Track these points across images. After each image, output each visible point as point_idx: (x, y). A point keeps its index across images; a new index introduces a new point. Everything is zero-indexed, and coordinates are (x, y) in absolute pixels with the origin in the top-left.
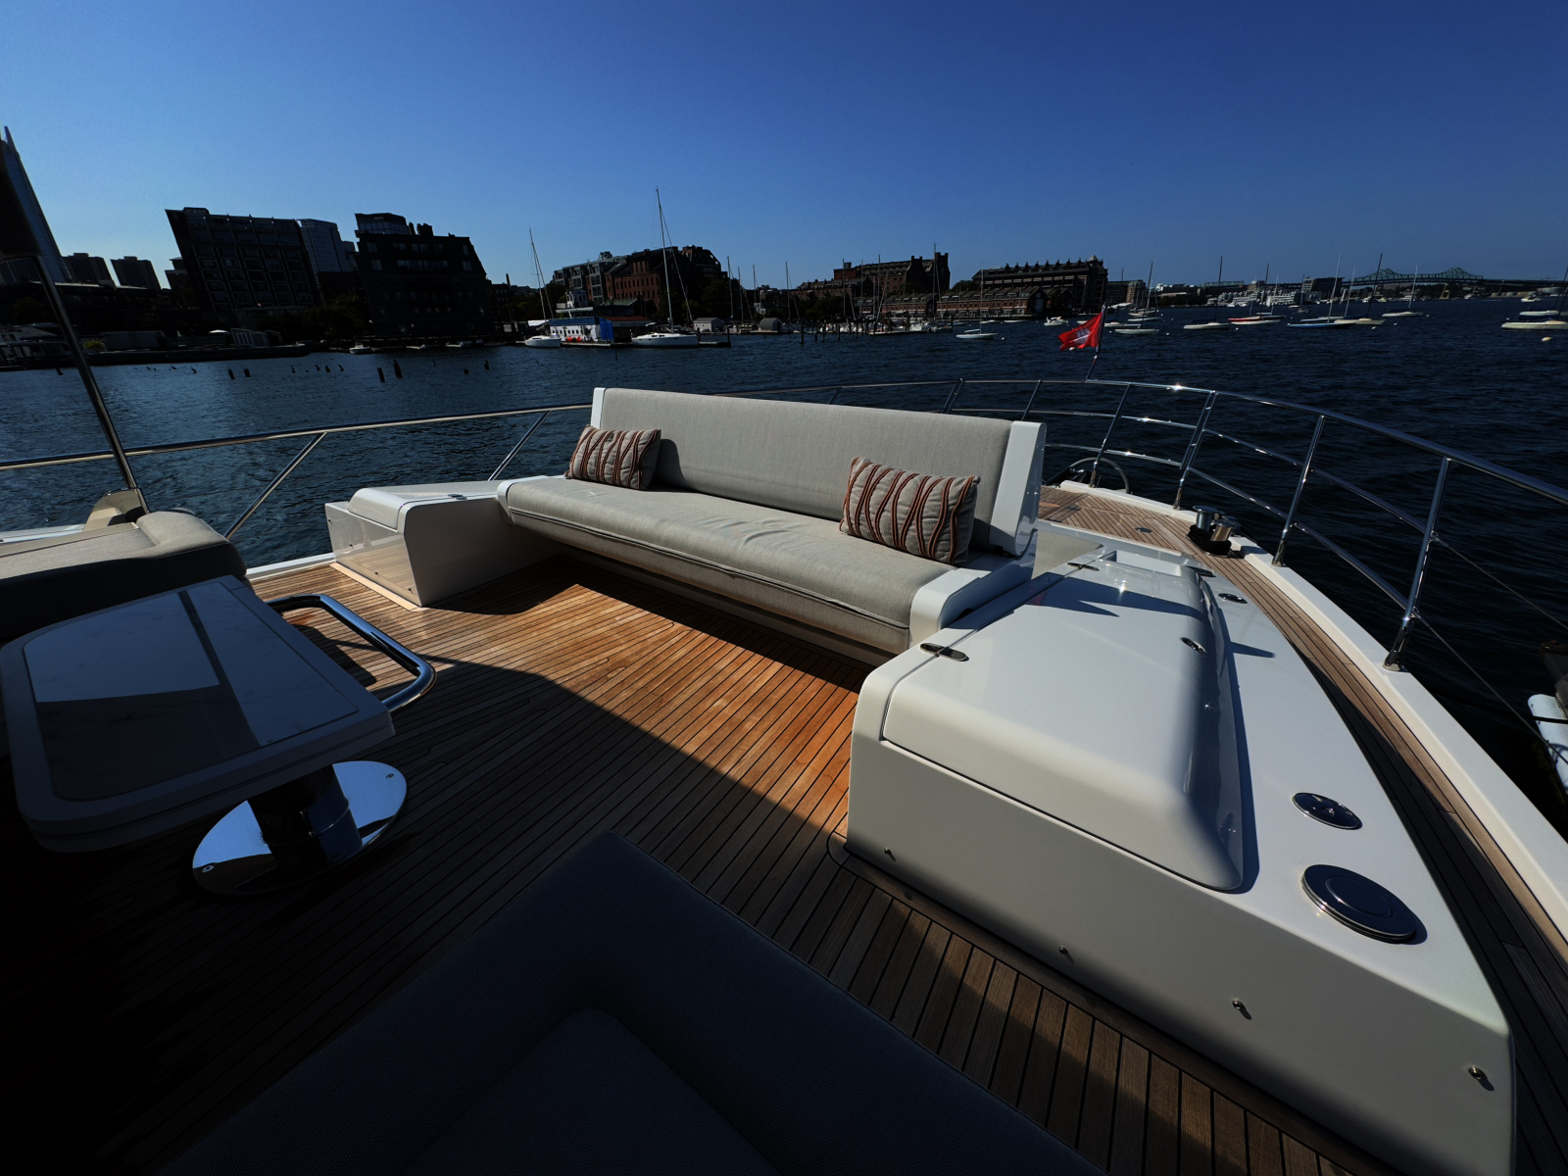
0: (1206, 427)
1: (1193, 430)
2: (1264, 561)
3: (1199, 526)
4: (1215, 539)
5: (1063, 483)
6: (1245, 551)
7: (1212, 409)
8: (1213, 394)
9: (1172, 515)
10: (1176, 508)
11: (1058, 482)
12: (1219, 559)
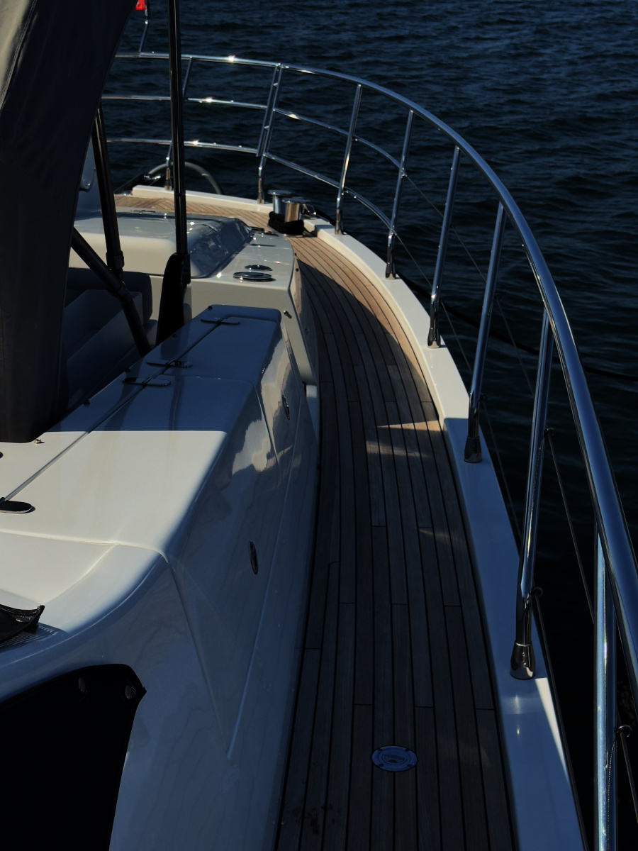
0: (276, 107)
1: (263, 110)
2: (329, 233)
3: (277, 212)
4: (288, 219)
5: (134, 189)
6: (317, 228)
7: (281, 85)
8: (279, 68)
9: (258, 210)
10: (260, 202)
11: (129, 190)
12: (294, 239)
